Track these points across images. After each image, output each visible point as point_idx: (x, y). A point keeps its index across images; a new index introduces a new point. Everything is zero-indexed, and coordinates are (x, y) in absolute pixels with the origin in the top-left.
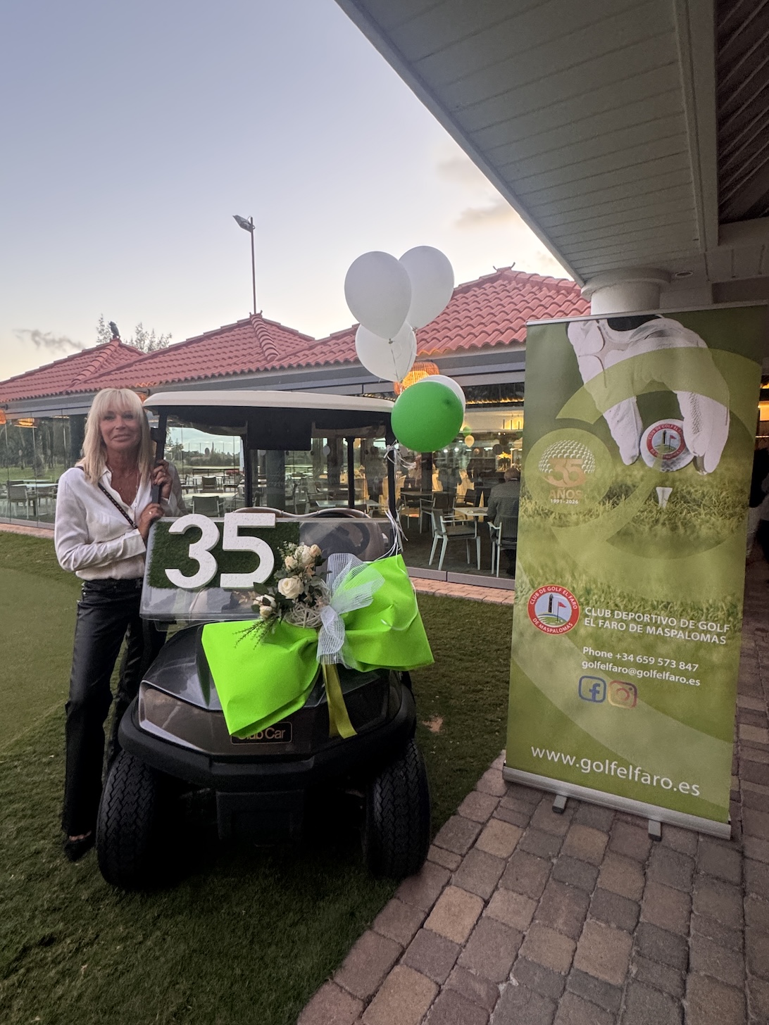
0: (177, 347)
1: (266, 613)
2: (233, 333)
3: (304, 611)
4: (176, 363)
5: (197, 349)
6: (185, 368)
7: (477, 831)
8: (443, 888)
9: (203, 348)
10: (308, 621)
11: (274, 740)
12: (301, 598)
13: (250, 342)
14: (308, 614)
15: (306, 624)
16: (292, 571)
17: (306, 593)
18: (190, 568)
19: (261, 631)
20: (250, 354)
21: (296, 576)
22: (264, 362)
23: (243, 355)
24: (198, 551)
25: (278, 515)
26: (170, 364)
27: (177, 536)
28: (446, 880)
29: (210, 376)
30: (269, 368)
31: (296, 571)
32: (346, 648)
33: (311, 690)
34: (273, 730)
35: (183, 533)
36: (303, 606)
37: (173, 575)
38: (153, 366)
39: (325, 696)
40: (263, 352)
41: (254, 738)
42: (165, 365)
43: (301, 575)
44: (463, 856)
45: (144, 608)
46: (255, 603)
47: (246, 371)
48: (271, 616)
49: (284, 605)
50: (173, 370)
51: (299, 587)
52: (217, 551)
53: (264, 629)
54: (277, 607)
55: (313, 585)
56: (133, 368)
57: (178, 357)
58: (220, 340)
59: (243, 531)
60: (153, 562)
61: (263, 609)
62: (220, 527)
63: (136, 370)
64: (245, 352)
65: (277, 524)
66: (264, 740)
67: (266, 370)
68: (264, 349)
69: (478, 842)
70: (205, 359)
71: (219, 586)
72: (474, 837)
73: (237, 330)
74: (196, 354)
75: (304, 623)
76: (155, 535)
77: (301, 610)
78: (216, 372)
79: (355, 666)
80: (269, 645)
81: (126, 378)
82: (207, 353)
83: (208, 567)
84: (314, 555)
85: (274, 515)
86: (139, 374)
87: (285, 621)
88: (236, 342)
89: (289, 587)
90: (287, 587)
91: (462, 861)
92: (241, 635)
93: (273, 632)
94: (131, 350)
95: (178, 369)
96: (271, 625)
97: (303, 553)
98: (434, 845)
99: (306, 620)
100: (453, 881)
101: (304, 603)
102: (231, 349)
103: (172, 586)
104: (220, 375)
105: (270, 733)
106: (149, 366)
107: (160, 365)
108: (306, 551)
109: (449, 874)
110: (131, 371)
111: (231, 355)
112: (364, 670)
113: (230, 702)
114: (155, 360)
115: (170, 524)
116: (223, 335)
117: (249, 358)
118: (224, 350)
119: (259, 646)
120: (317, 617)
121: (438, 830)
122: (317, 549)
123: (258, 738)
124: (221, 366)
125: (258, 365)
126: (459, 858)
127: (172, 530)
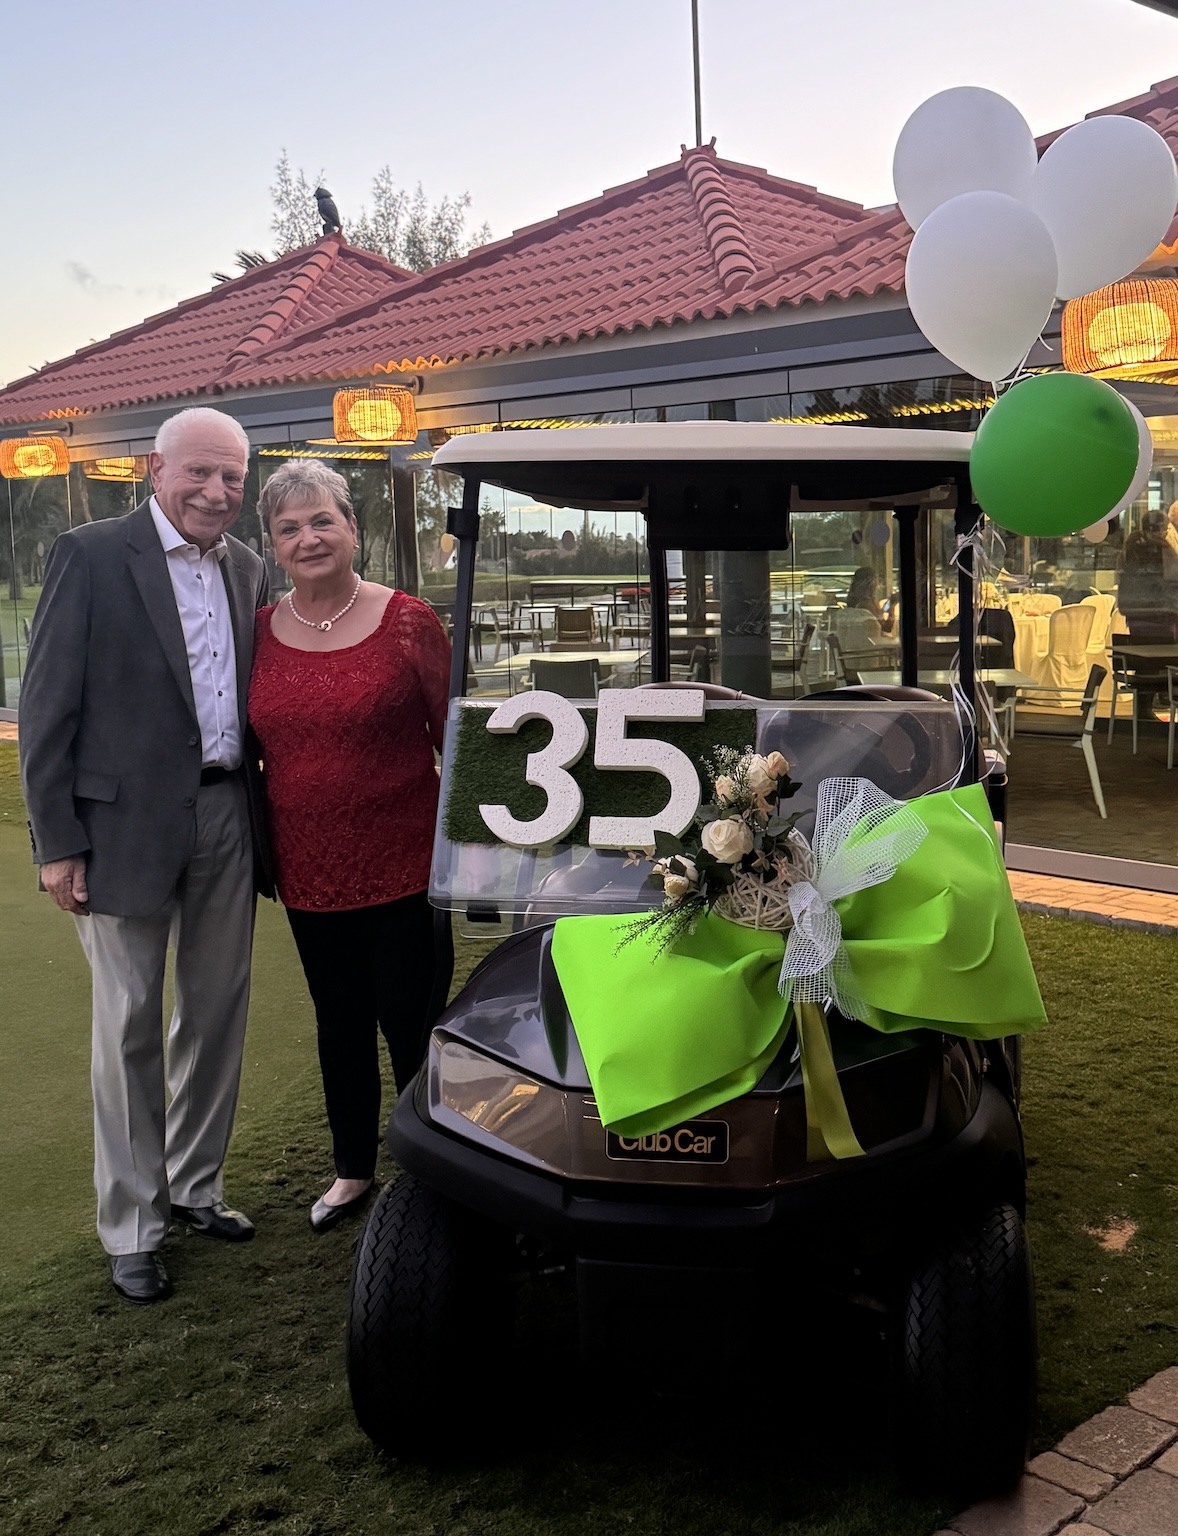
0: (487, 256)
1: (676, 888)
2: (635, 207)
3: (756, 893)
4: (487, 301)
5: (541, 258)
6: (511, 315)
7: (1166, 1437)
8: (1063, 1524)
9: (557, 256)
10: (765, 914)
11: (691, 1155)
12: (747, 860)
13: (681, 236)
14: (764, 900)
15: (761, 923)
16: (731, 805)
17: (757, 852)
18: (530, 803)
19: (667, 928)
20: (679, 271)
21: (738, 817)
22: (715, 294)
23: (663, 275)
24: (546, 768)
25: (710, 695)
26: (472, 304)
27: (503, 738)
28: (1070, 1513)
29: (574, 336)
30: (729, 311)
31: (738, 806)
32: (847, 977)
33: (770, 1060)
34: (692, 1135)
35: (515, 732)
36: (754, 884)
37: (496, 817)
38: (431, 310)
39: (800, 1071)
40: (715, 264)
41: (652, 1148)
42: (459, 306)
43: (747, 813)
44: (1121, 1479)
45: (436, 885)
46: (658, 868)
47: (669, 320)
48: (688, 898)
49: (714, 878)
50: (479, 321)
51: (743, 838)
52: (582, 769)
53: (673, 925)
54: (699, 879)
55: (770, 834)
56: (378, 319)
57: (494, 284)
58: (603, 230)
59: (637, 728)
60: (455, 791)
61: (671, 880)
62: (590, 718)
63: (386, 325)
64: (666, 266)
65: (708, 713)
66: (673, 1154)
67: (720, 316)
68: (718, 254)
69: (1162, 1458)
70: (562, 287)
71: (586, 844)
72: (1154, 1448)
73: (646, 202)
74: (538, 275)
75: (756, 917)
76: (461, 734)
77: (751, 891)
78: (590, 325)
79: (866, 1017)
80: (681, 957)
81: (362, 348)
82: (570, 269)
83: (565, 801)
84: (774, 775)
85: (702, 692)
86: (395, 335)
87: (719, 914)
88: (646, 235)
89: (722, 838)
90: (721, 839)
91: (1116, 1485)
92: (626, 933)
93: (692, 931)
94: (372, 263)
95: (495, 318)
96: (689, 919)
97: (752, 769)
98: (1056, 1452)
99: (761, 912)
100: (1085, 1516)
101: (753, 871)
102: (628, 255)
103: (491, 839)
104: (601, 334)
105: (685, 1141)
106: (418, 312)
107: (446, 308)
108: (758, 766)
109: (1080, 1502)
110: (372, 327)
111: (630, 274)
112: (887, 1028)
113: (604, 1066)
114: (437, 293)
115: (491, 711)
116: (608, 216)
117: (678, 282)
118: (612, 259)
119: (662, 957)
120: (783, 906)
121: (1071, 1428)
122: (779, 760)
123: (659, 1149)
124: (605, 308)
125: (702, 303)
126: (1112, 1479)
127: (492, 724)
